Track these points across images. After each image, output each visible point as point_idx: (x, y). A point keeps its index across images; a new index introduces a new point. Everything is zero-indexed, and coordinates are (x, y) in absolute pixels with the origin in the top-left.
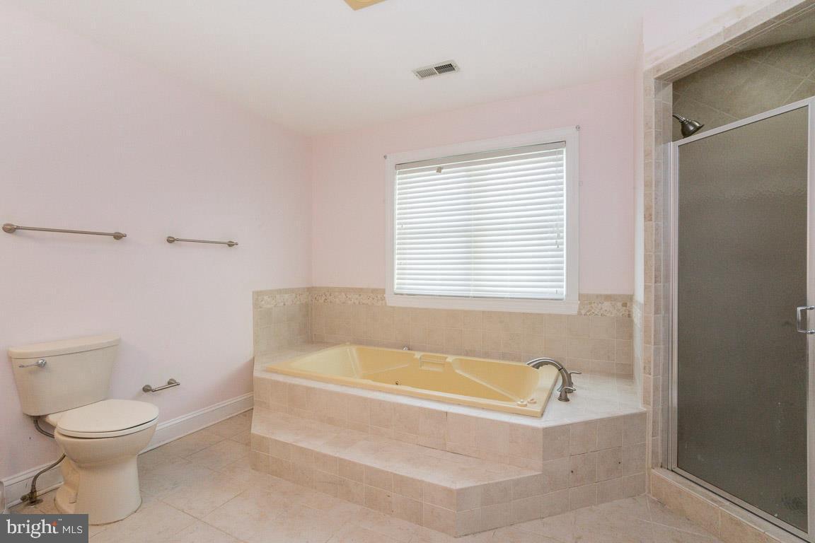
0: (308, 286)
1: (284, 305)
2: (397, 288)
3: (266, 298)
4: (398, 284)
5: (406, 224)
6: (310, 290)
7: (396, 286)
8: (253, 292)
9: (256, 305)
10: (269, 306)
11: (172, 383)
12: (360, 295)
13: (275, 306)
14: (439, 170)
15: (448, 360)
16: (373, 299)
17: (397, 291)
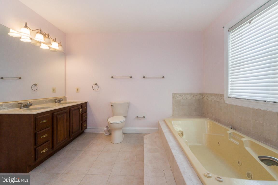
0: (200, 92)
1: (187, 99)
2: (230, 94)
3: (178, 95)
4: (231, 92)
5: (234, 59)
6: (201, 94)
7: (229, 93)
8: (172, 93)
9: (174, 98)
10: (179, 99)
11: (144, 117)
12: (216, 97)
13: (182, 99)
14: (250, 22)
15: (244, 140)
16: (220, 99)
17: (229, 95)
